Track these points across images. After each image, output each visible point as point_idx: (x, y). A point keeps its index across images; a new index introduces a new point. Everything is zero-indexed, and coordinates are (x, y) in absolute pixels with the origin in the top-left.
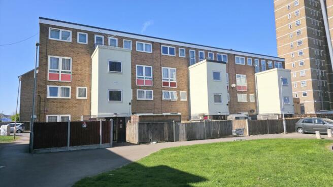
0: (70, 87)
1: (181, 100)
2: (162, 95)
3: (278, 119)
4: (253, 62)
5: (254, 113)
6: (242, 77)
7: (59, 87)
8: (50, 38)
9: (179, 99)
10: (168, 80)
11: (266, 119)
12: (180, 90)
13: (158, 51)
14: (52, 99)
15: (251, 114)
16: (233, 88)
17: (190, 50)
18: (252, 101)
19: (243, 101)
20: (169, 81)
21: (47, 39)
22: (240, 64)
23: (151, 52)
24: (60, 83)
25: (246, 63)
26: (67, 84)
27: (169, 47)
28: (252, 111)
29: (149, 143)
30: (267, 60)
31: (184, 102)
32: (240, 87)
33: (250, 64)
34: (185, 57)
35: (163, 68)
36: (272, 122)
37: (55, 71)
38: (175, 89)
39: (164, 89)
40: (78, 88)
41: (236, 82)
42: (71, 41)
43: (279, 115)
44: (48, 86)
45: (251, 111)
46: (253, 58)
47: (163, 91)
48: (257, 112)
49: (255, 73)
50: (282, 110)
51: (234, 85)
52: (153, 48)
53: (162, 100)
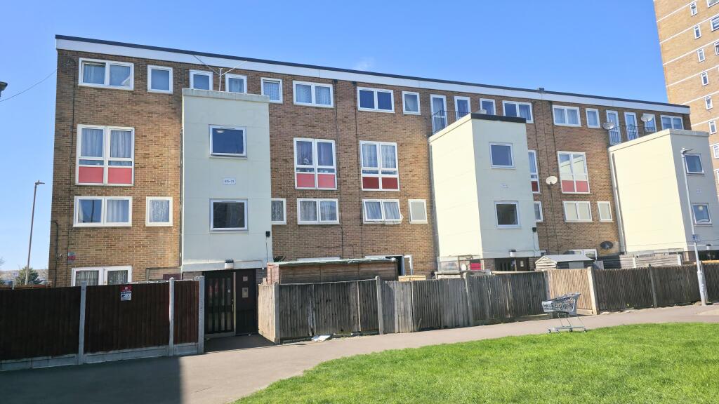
0: (130, 199)
1: (413, 221)
2: (361, 210)
3: (679, 264)
4: (603, 119)
5: (614, 251)
6: (573, 160)
7: (104, 200)
8: (81, 83)
9: (407, 219)
10: (377, 172)
11: (647, 266)
12: (410, 196)
13: (349, 103)
14: (86, 228)
15: (605, 253)
16: (550, 186)
17: (432, 96)
18: (606, 218)
19: (580, 220)
20: (380, 176)
21: (75, 86)
22: (567, 124)
23: (332, 106)
24: (106, 191)
25: (584, 122)
26: (122, 190)
27: (376, 91)
28: (605, 245)
29: (308, 338)
30: (640, 113)
31: (421, 226)
32: (569, 184)
33: (594, 123)
34: (419, 113)
35: (362, 142)
36: (665, 273)
37: (94, 162)
38: (397, 195)
39: (367, 195)
40: (149, 199)
41: (558, 170)
42: (132, 88)
43: (681, 253)
44: (77, 199)
45: (603, 245)
46: (603, 109)
47: (364, 201)
48: (620, 246)
49: (609, 145)
50: (692, 238)
51: (552, 180)
52: (335, 97)
53: (362, 224)
